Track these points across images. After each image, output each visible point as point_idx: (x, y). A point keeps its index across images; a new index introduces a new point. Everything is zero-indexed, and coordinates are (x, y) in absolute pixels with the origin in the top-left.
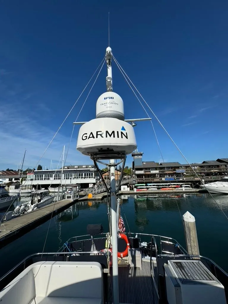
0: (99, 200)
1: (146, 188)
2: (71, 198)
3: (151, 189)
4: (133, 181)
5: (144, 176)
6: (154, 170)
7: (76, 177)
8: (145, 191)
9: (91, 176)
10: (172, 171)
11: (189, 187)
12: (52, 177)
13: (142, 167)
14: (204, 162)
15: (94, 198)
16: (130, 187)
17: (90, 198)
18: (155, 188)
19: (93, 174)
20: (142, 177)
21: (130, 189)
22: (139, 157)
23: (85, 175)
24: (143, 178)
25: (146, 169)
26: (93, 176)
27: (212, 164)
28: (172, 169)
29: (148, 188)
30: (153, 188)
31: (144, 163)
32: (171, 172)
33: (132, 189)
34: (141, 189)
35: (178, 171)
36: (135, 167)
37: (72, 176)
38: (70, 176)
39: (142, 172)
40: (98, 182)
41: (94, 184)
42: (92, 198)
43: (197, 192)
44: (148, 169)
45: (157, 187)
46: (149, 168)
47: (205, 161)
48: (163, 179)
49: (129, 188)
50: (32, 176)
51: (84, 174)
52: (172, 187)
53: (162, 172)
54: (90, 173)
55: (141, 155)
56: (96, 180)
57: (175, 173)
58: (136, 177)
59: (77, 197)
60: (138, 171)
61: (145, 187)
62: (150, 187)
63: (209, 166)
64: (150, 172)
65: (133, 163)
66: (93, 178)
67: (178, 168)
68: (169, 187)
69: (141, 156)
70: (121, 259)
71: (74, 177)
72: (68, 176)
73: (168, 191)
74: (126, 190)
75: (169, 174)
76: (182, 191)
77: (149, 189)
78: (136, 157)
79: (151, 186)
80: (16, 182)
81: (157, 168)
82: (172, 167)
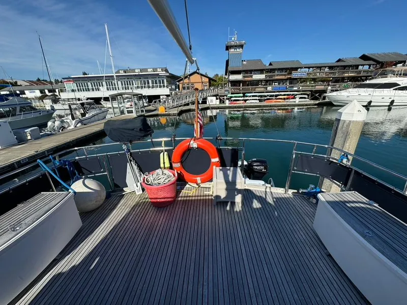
0: (174, 115)
1: (242, 100)
2: (132, 113)
3: (251, 101)
4: (225, 91)
5: (241, 84)
6: (259, 74)
7: (140, 85)
8: (241, 103)
9: (162, 85)
10: (285, 75)
11: (305, 98)
12: (103, 86)
13: (241, 69)
14: (339, 60)
15: (167, 113)
16: (221, 100)
17: (162, 113)
18: (256, 99)
19: (165, 81)
20: (238, 85)
21: (220, 103)
22: (238, 50)
23: (153, 83)
24: (240, 86)
25: (246, 72)
26: (166, 84)
27: (351, 64)
28: (285, 72)
29: (245, 101)
30: (253, 99)
31: (244, 63)
32: (284, 77)
33: (222, 101)
34: (235, 102)
35: (295, 75)
36: (230, 69)
37: (133, 84)
38: (130, 85)
39: (239, 77)
40: (173, 93)
41: (168, 96)
42: (164, 113)
43: (315, 105)
44: (249, 72)
45: (259, 98)
46: (251, 71)
47: (341, 58)
48: (269, 88)
49: (218, 100)
50: (73, 85)
51: (150, 81)
52: (281, 99)
53: (270, 76)
54: (159, 79)
55: (241, 46)
56: (170, 90)
57: (290, 79)
58: (230, 85)
59: (142, 111)
60: (234, 76)
61: (242, 98)
62: (249, 98)
63: (345, 67)
64: (251, 76)
65: (227, 62)
66: (166, 88)
67: (296, 69)
68: (277, 99)
69: (241, 49)
70: (198, 186)
71: (136, 86)
72: (128, 85)
73: (275, 104)
74: (214, 103)
75: (279, 81)
76: (294, 103)
77: (247, 102)
78: (232, 50)
79: (250, 96)
80: (51, 95)
81: (264, 70)
82: (286, 69)
